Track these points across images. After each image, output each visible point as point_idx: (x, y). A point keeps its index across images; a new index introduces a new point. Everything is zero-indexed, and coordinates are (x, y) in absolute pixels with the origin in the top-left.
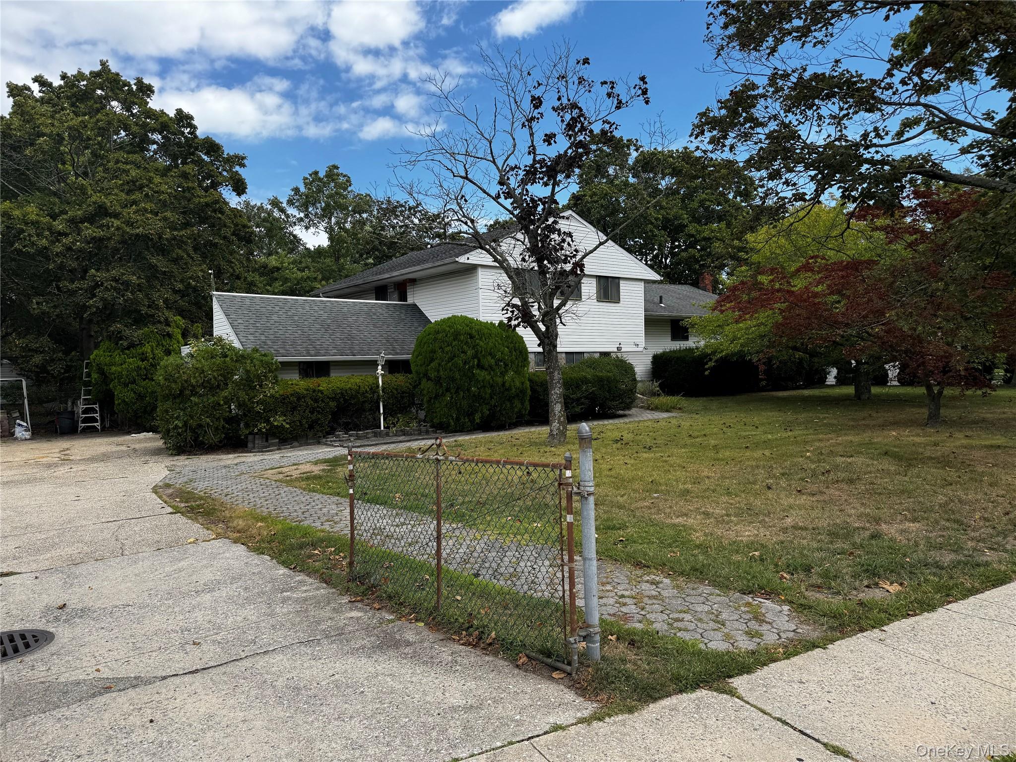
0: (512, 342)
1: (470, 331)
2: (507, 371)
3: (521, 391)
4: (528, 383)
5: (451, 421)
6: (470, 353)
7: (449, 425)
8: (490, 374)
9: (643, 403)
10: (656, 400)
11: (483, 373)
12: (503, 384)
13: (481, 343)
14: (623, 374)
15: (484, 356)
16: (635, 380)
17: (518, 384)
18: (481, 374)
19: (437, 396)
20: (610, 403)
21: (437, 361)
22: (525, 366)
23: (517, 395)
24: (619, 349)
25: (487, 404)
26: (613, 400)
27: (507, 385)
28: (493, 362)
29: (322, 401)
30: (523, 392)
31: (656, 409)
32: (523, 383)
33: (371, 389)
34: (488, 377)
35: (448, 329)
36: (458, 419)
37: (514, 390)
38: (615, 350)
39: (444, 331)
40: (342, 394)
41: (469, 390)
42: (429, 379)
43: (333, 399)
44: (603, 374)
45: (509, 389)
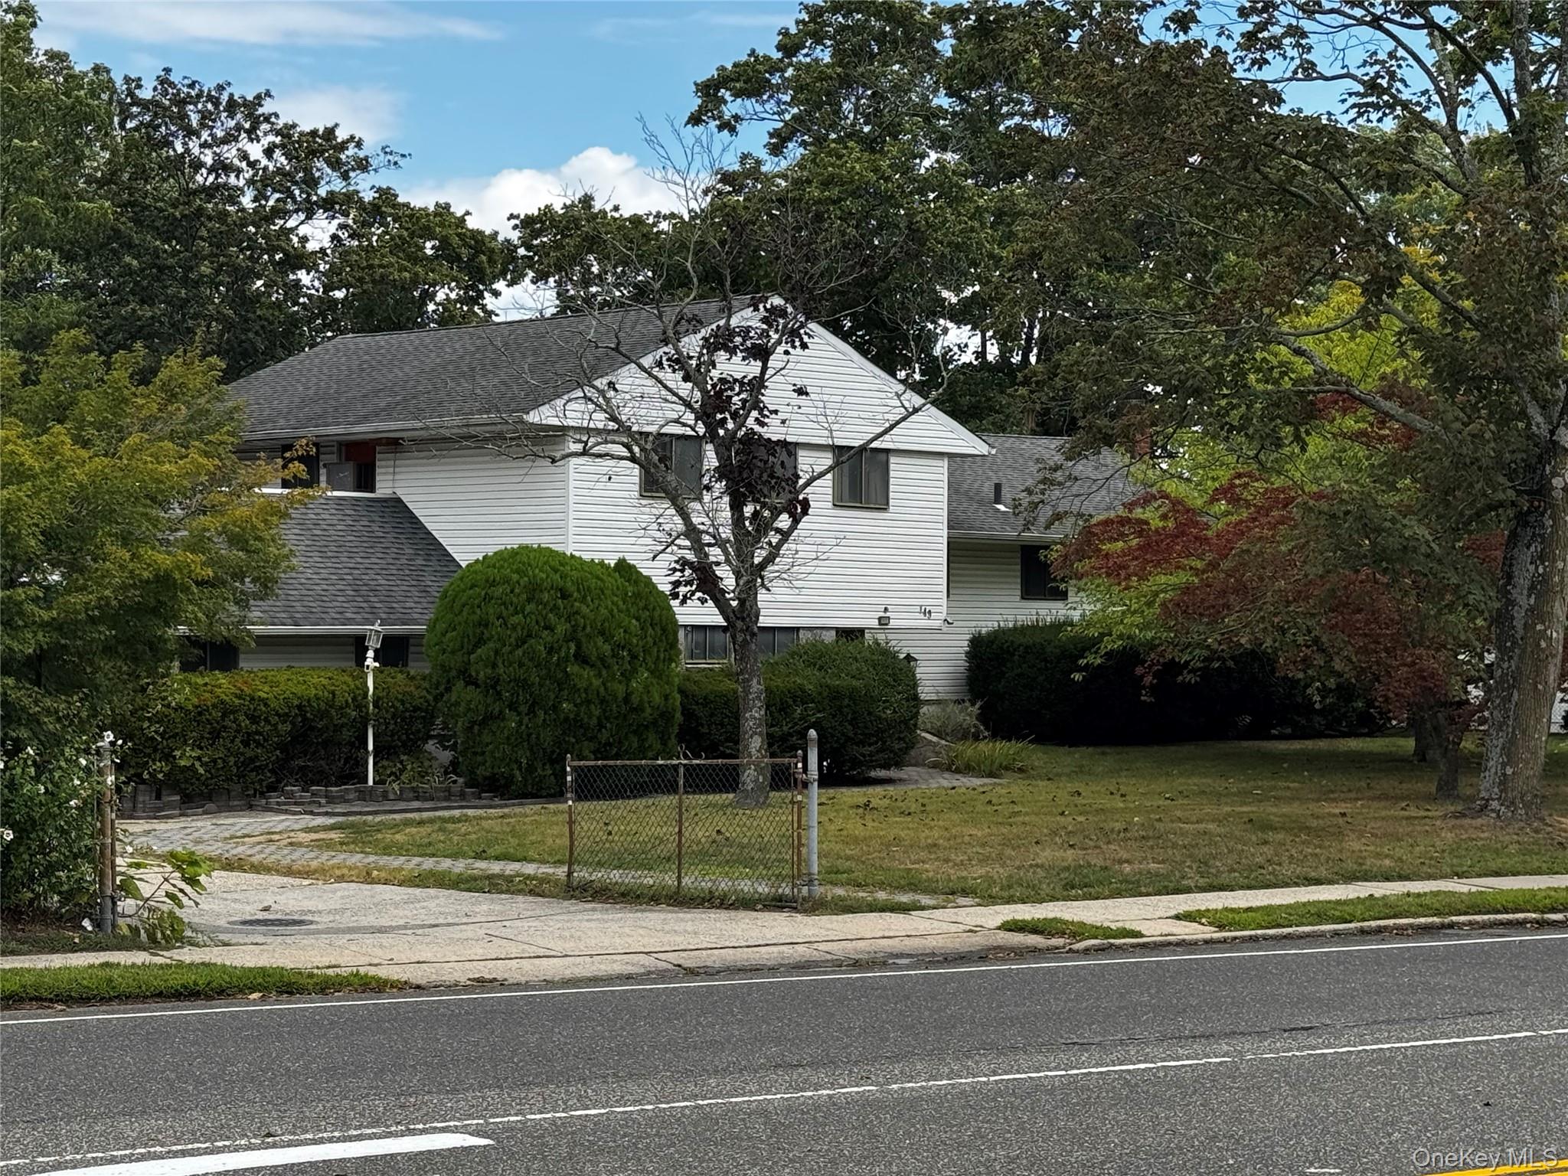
0: (646, 608)
1: (561, 583)
2: (635, 671)
3: (662, 715)
4: (678, 696)
5: (517, 773)
6: (561, 628)
7: (510, 779)
8: (600, 675)
9: (937, 754)
10: (969, 750)
11: (587, 673)
12: (627, 700)
13: (585, 610)
14: (887, 685)
15: (589, 637)
16: (916, 697)
17: (657, 699)
18: (584, 676)
19: (488, 719)
20: (856, 751)
21: (491, 645)
22: (671, 660)
23: (654, 723)
24: (883, 621)
25: (591, 739)
26: (862, 743)
27: (635, 700)
28: (607, 648)
29: (266, 720)
30: (666, 715)
31: (968, 769)
32: (666, 697)
33: (354, 699)
34: (596, 682)
35: (515, 577)
36: (531, 768)
37: (649, 710)
38: (875, 623)
39: (507, 581)
40: (300, 707)
41: (555, 708)
42: (472, 682)
43: (284, 717)
44: (844, 682)
45: (639, 709)
